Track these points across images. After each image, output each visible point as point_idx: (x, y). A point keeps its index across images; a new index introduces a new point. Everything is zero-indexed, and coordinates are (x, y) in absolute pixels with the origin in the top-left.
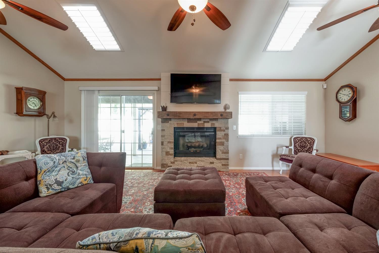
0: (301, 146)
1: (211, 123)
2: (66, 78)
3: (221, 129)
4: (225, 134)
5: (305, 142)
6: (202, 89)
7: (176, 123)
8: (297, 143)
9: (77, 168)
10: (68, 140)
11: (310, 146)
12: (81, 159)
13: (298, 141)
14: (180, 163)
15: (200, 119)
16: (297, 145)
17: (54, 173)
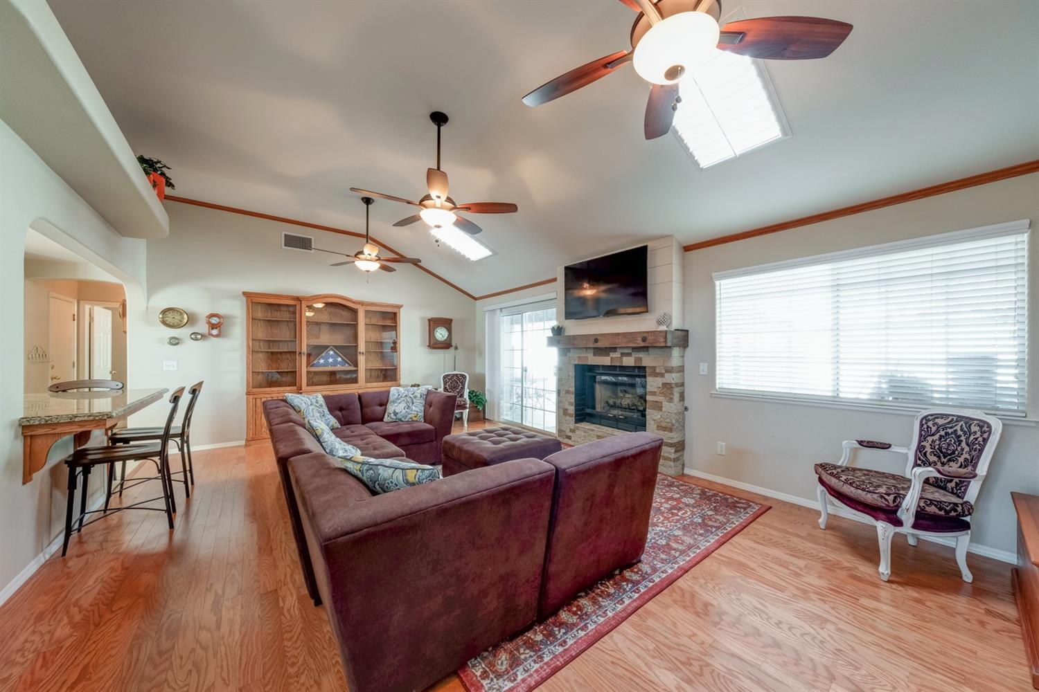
0: (941, 452)
1: (635, 358)
2: (476, 296)
3: (655, 371)
4: (664, 384)
5: (960, 436)
6: (603, 288)
7: (576, 356)
8: (930, 439)
9: (413, 403)
10: (468, 377)
11: (969, 457)
12: (419, 396)
13: (934, 429)
14: (583, 434)
15: (614, 349)
16: (927, 444)
17: (396, 405)
